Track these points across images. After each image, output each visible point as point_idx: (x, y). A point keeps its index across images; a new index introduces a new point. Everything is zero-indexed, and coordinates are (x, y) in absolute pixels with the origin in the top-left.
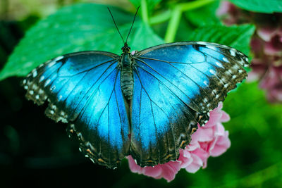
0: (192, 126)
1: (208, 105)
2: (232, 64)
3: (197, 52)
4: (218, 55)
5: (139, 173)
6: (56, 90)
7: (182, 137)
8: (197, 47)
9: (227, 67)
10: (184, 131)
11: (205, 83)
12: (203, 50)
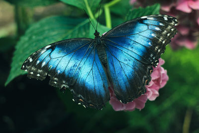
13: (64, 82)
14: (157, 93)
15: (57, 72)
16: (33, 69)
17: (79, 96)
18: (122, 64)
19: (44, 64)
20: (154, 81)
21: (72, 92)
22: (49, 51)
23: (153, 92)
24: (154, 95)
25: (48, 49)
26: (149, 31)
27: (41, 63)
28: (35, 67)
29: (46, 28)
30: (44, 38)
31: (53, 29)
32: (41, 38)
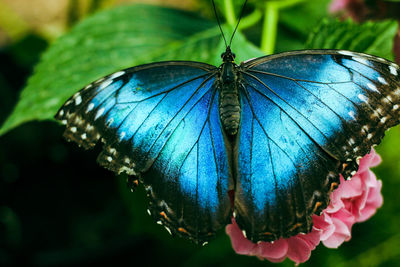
0: (331, 180)
1: (356, 150)
2: (393, 88)
3: (338, 67)
4: (371, 73)
5: (251, 254)
6: (115, 124)
7: (316, 197)
8: (339, 59)
9: (384, 91)
10: (319, 188)
11: (351, 114)
12: (348, 63)
13: (127, 161)
14: (347, 232)
15: (119, 137)
16: (79, 121)
17: (162, 203)
18: (273, 146)
19: (101, 113)
20: (345, 200)
21: (149, 192)
22: (117, 85)
23: (337, 226)
24: (338, 234)
25: (116, 80)
26: (353, 87)
27: (95, 110)
28: (83, 117)
29: (123, 26)
30: (112, 49)
31: (136, 32)
32: (105, 45)
